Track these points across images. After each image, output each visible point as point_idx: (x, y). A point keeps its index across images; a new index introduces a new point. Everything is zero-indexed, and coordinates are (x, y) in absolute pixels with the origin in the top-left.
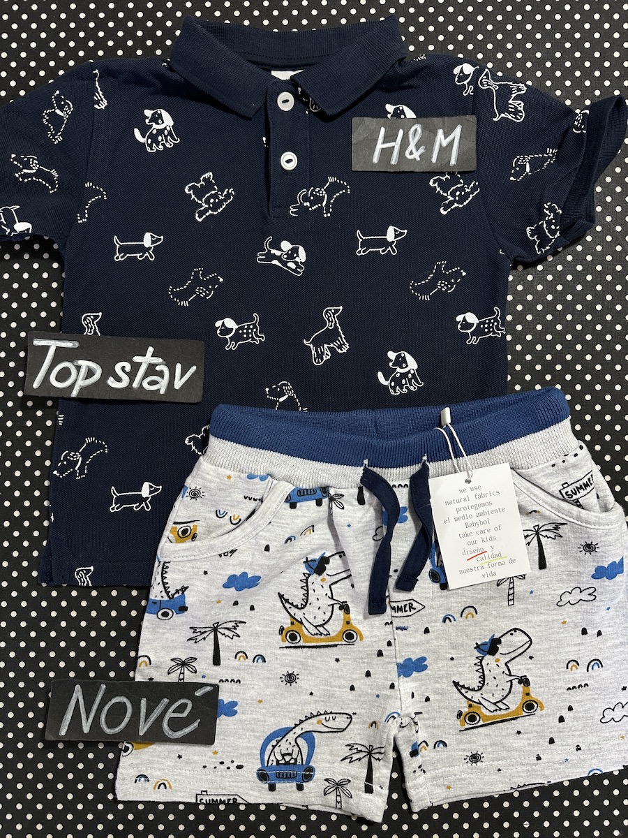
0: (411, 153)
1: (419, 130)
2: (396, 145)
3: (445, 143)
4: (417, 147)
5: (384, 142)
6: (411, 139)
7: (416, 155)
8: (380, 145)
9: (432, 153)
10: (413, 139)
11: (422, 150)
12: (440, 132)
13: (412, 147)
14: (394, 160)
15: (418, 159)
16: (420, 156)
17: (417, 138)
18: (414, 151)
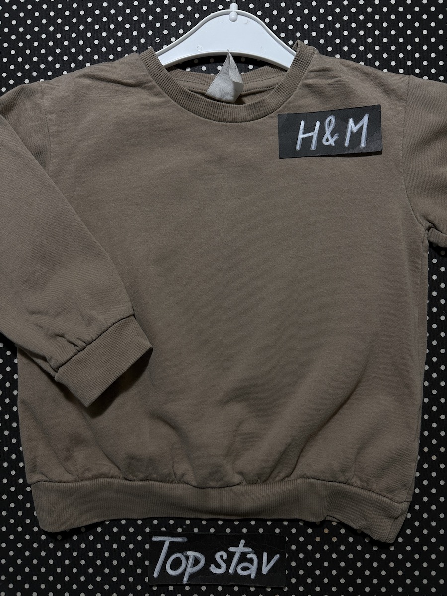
0: (327, 140)
1: (333, 121)
2: (315, 134)
3: (355, 129)
4: (332, 135)
5: (305, 132)
6: (327, 128)
7: (332, 142)
8: (301, 136)
9: (344, 139)
10: (328, 128)
11: (336, 137)
12: (351, 121)
13: (328, 134)
14: (313, 147)
15: (334, 144)
16: (334, 142)
17: (332, 127)
18: (330, 138)
